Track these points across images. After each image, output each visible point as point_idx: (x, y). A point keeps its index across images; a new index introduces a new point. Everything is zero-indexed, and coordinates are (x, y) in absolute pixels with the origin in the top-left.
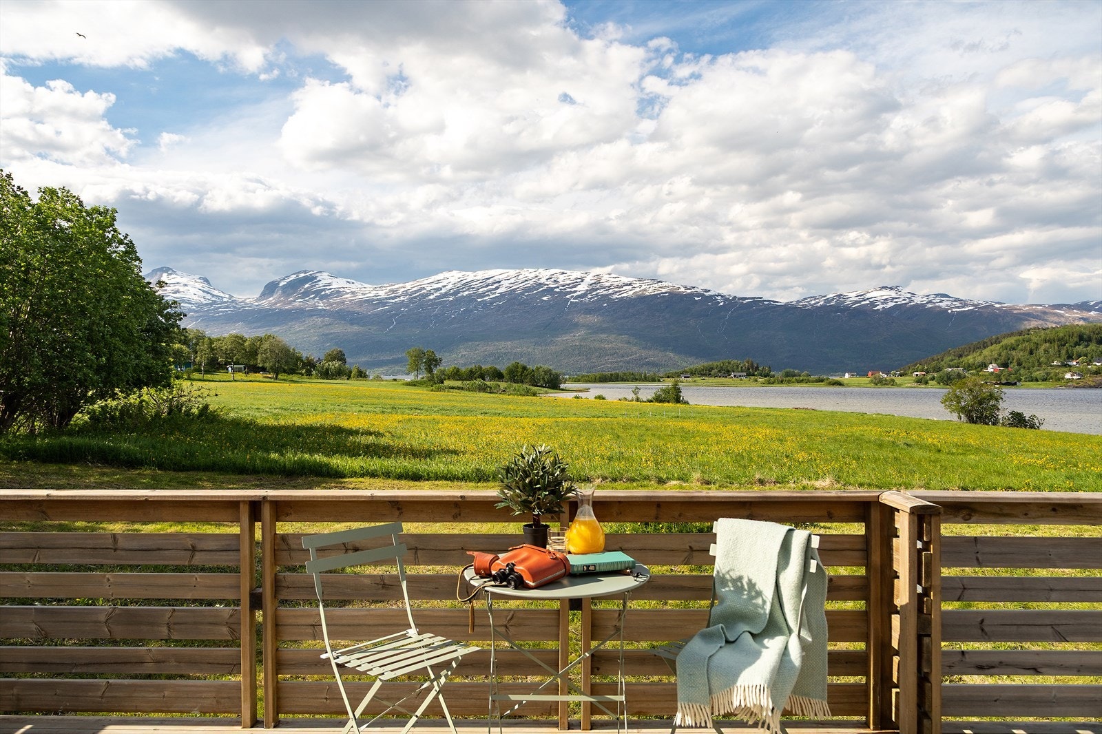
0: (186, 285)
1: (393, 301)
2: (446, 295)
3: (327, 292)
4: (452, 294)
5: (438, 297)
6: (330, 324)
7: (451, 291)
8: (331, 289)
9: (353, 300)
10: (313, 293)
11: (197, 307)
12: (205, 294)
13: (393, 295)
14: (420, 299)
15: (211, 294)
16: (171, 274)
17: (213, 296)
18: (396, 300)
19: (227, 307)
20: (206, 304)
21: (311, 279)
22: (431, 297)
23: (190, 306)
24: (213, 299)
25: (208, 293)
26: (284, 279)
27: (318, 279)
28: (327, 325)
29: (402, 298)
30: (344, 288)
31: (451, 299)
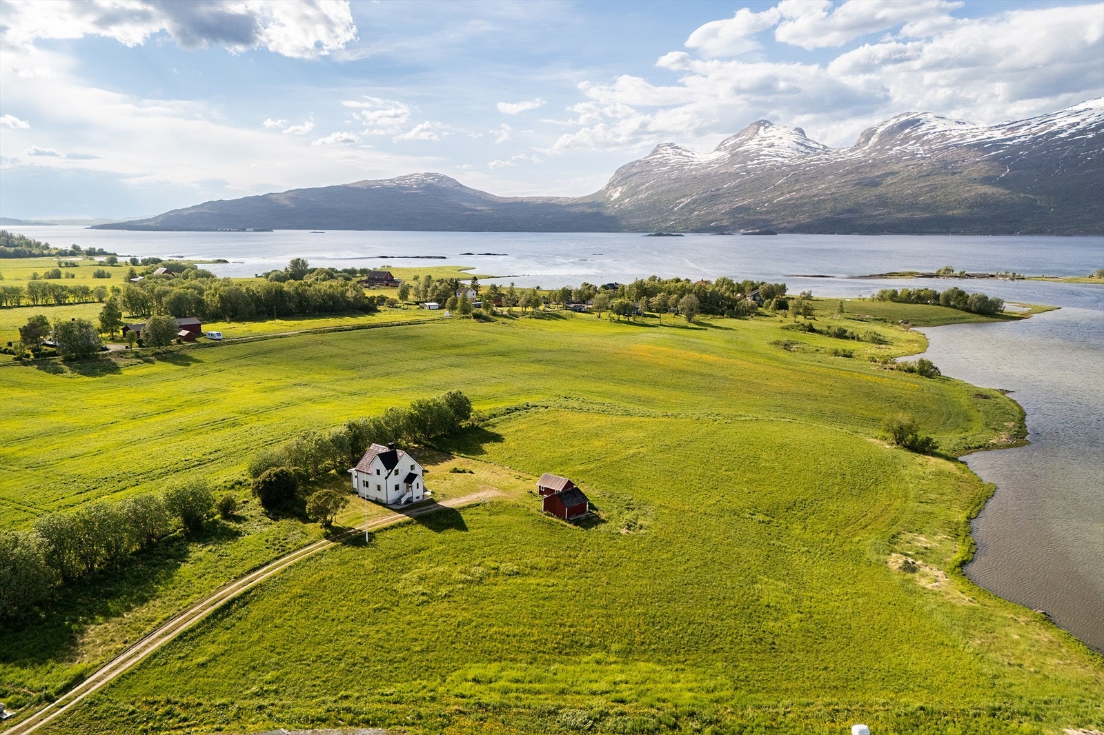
0: (781, 138)
1: (1011, 143)
2: (1084, 131)
3: (930, 136)
4: (1092, 130)
5: (1073, 135)
6: (927, 175)
7: (1093, 126)
8: (935, 133)
9: (960, 144)
10: (914, 138)
11: (790, 161)
12: (799, 146)
13: (1011, 136)
14: (1047, 138)
15: (805, 146)
16: (767, 127)
17: (807, 147)
18: (1014, 141)
19: (819, 160)
20: (799, 158)
21: (914, 123)
22: (1062, 135)
23: (783, 159)
24: (807, 151)
25: (802, 145)
26: (883, 125)
27: (921, 122)
28: (924, 176)
29: (1023, 139)
30: (951, 130)
31: (1090, 136)
